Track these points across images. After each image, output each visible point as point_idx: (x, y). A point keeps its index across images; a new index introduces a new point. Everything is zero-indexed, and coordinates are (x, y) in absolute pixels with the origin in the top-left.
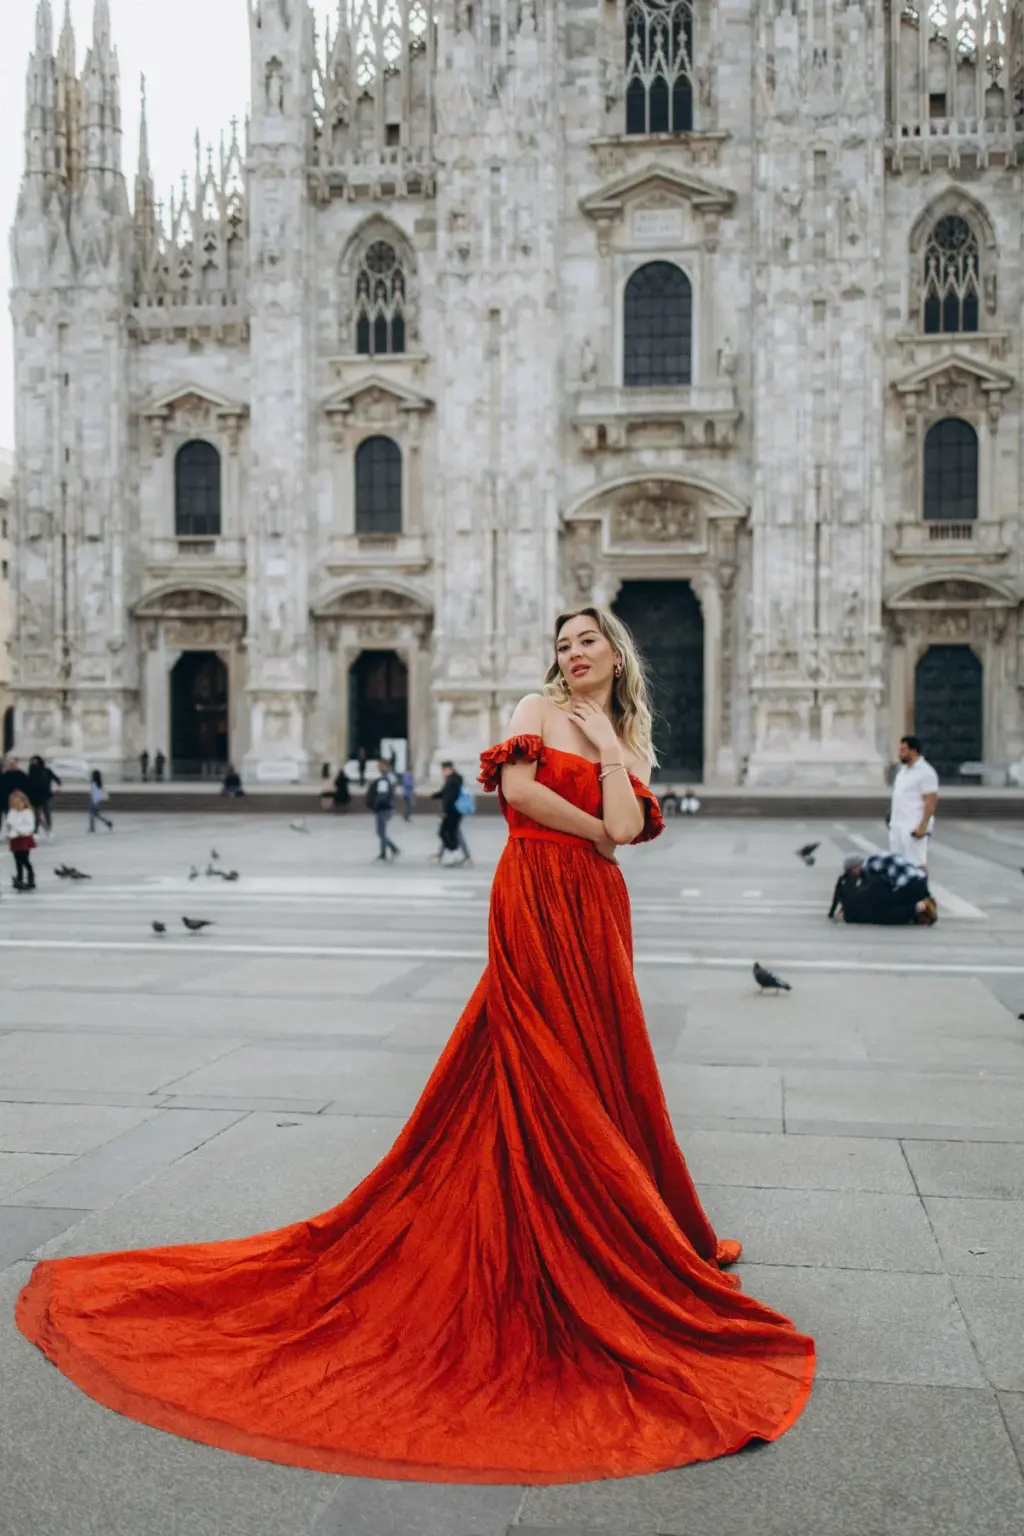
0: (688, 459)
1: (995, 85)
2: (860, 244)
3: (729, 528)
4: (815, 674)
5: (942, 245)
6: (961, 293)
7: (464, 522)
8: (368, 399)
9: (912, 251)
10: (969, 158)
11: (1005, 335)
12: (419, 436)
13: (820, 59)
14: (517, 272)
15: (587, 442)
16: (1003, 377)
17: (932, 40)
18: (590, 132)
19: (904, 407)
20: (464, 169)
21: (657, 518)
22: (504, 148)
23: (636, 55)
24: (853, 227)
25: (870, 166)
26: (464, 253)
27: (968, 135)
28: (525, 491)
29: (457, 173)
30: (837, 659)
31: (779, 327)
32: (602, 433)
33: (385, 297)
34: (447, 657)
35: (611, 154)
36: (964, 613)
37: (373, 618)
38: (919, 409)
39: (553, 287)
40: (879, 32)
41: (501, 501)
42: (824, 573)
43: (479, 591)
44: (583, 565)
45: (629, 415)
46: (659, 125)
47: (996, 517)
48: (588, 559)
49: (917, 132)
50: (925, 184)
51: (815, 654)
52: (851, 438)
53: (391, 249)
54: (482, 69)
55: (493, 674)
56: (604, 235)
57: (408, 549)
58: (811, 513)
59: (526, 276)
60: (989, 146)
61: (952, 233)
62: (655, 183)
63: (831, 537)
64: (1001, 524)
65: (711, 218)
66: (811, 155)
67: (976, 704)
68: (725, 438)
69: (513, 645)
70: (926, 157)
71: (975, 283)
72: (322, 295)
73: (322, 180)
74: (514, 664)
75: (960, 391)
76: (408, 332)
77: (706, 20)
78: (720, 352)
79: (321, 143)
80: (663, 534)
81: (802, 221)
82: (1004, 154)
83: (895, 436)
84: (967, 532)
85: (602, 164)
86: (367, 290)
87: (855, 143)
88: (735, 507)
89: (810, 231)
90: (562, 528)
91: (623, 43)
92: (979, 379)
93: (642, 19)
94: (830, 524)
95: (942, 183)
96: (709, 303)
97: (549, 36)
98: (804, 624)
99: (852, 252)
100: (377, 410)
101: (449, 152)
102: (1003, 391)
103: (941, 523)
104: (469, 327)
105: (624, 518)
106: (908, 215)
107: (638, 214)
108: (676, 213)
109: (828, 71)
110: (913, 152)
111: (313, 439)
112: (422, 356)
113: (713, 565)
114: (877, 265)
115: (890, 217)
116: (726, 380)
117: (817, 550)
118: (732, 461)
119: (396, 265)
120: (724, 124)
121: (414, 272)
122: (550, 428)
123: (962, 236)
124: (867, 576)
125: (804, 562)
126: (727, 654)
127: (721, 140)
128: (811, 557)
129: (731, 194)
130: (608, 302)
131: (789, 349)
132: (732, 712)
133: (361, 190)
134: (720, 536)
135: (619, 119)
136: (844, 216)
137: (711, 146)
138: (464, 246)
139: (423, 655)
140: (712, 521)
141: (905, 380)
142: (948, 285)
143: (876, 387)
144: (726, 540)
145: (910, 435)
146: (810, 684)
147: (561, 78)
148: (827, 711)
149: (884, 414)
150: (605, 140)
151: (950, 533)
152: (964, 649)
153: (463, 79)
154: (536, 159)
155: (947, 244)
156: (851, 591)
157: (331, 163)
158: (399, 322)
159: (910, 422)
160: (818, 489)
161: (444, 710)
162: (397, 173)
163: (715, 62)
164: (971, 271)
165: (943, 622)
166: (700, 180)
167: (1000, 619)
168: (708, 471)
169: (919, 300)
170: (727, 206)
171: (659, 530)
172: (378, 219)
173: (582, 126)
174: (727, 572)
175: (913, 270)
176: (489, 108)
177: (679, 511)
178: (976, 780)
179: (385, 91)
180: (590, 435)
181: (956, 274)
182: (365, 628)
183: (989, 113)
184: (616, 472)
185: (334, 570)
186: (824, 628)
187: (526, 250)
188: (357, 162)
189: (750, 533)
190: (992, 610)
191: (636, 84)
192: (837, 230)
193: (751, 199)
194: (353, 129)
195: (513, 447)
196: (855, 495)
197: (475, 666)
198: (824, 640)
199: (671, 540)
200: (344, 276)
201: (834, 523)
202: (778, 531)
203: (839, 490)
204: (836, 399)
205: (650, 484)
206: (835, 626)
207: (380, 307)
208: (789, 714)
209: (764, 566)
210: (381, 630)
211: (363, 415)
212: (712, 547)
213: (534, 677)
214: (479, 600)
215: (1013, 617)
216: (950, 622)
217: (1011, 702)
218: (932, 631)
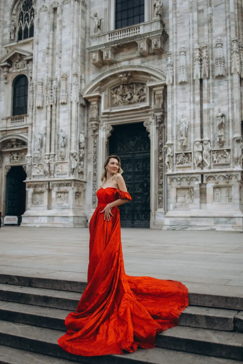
0: (143, 62)
3: (160, 92)
4: (202, 164)
8: (17, 60)
15: (94, 60)
21: (128, 93)
28: (63, 85)
30: (215, 155)
32: (102, 56)
33: (28, 20)
37: (14, 152)
41: (54, 91)
42: (205, 106)
45: (113, 43)
48: (96, 116)
51: (202, 152)
52: (219, 30)
53: (31, 1)
55: (50, 174)
57: (27, 120)
58: (197, 75)
63: (209, 85)
68: (156, 45)
72: (4, 23)
74: (58, 168)
78: (155, 6)
80: (131, 100)
86: (22, 19)
88: (161, 80)
90: (83, 102)
94: (208, 79)
98: (194, 137)
100: (19, 64)
113: (153, 112)
116: (158, 18)
117: (201, 96)
119: (32, 6)
124: (230, 105)
125: (194, 102)
126: (160, 159)
128: (198, 99)
132: (164, 189)
134: (156, 96)
140: (151, 88)
144: (159, 98)
146: (199, 170)
148: (210, 186)
156: (220, 114)
158: (32, 27)
160: (201, 60)
161: (30, 191)
174: (159, 114)
180: (95, 56)
182: (11, 157)
186: (206, 138)
195: (60, 67)
196: (222, 60)
197: (42, 170)
198: (206, 144)
199: (135, 103)
200: (14, 15)
201: (211, 77)
202: (179, 87)
203: (212, 59)
204: (210, 12)
205: (121, 76)
206: (212, 136)
207: (26, 24)
208: (188, 189)
209: (173, 107)
210: (17, 157)
211: (15, 67)
212: (153, 103)
213: (66, 174)
214: (44, 139)
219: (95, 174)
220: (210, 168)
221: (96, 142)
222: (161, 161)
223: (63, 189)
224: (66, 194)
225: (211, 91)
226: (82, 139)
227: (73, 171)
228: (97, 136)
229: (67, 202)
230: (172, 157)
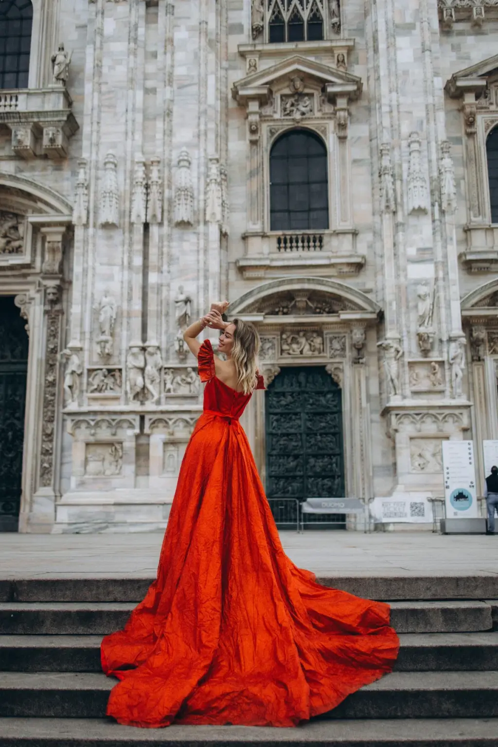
0: (19, 168)
3: (55, 237)
4: (142, 394)
6: (305, 15)
11: (351, 43)
16: (350, 80)
19: (246, 116)
30: (169, 378)
31: (109, 25)
36: (317, 330)
38: (263, 118)
42: (153, 278)
47: (347, 226)
51: (142, 370)
52: (184, 135)
58: (139, 213)
63: (161, 238)
64: (355, 234)
67: (337, 434)
68: (52, 140)
71: (320, 5)
75: (306, 99)
83: (238, 146)
84: (319, 242)
88: (60, 213)
92: (325, 84)
94: (160, 224)
98: (129, 337)
102: (351, 97)
103: (289, 233)
113: (39, 278)
116: (60, 85)
117: (146, 256)
118: (66, 172)
124: (201, 282)
125: (130, 267)
126: (50, 379)
128: (138, 261)
131: (119, 47)
132: (56, 444)
134: (47, 244)
140: (36, 228)
141: (245, 84)
142: (292, 8)
144: (53, 251)
145: (254, 143)
146: (135, 406)
148: (157, 439)
151: (300, 243)
152: (320, 370)
156: (182, 297)
159: (253, 132)
160: (147, 187)
165: (295, 340)
167: (358, 334)
169: (263, 19)
174: (52, 283)
177: (10, 223)
186: (152, 342)
190: (347, 323)
196: (187, 193)
198: (152, 354)
201: (166, 223)
202: (101, 232)
203: (170, 187)
204: (168, 96)
206: (164, 338)
208: (110, 444)
209: (85, 271)
212: (38, 259)
215: (373, 334)
216: (303, 340)
217: (377, 432)
218: (282, 351)
220: (158, 402)
222: (52, 384)
225: (165, 250)
230: (80, 375)
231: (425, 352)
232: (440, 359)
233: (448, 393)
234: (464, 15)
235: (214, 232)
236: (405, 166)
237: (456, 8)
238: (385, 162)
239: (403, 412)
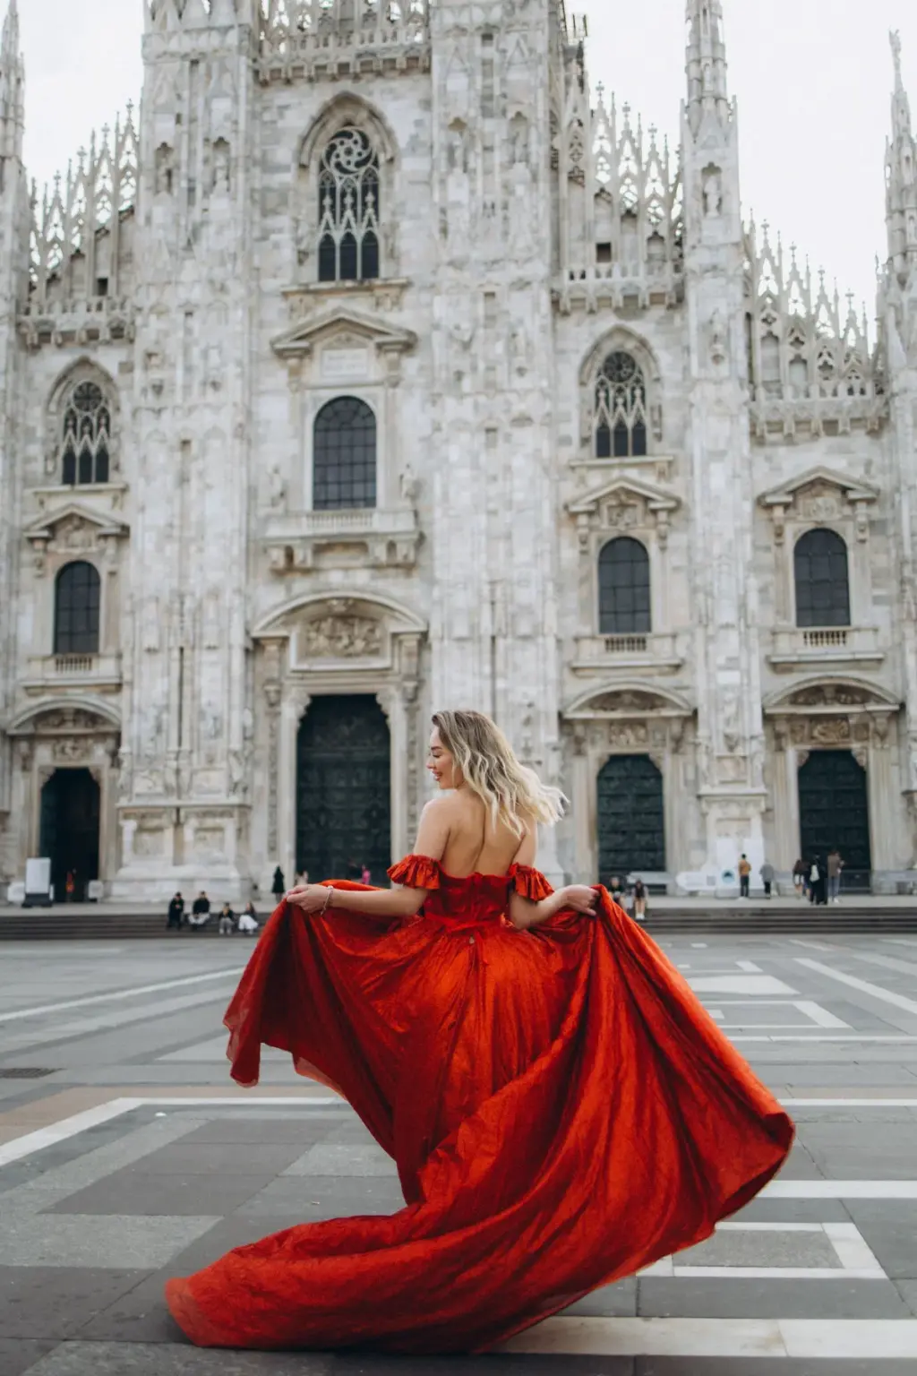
0: (373, 578)
1: (656, 233)
2: (528, 376)
3: (411, 643)
5: (611, 378)
6: (630, 422)
7: (151, 640)
8: (70, 527)
9: (583, 384)
10: (631, 299)
11: (671, 458)
12: (117, 559)
13: (489, 211)
14: (207, 405)
15: (275, 562)
16: (668, 497)
17: (597, 196)
18: (284, 281)
19: (577, 527)
20: (160, 314)
21: (344, 634)
22: (198, 294)
23: (328, 215)
24: (520, 361)
25: (536, 307)
26: (158, 389)
27: (630, 278)
28: (210, 610)
29: (153, 318)
31: (454, 453)
32: (290, 555)
33: (91, 433)
34: (132, 773)
35: (301, 301)
36: (642, 723)
37: (66, 737)
38: (591, 529)
39: (240, 419)
40: (544, 186)
41: (188, 619)
42: (500, 684)
43: (167, 707)
44: (270, 681)
45: (315, 537)
46: (348, 273)
47: (668, 630)
48: (275, 675)
49: (583, 276)
50: (593, 323)
52: (523, 554)
53: (97, 389)
54: (178, 225)
55: (179, 791)
56: (295, 372)
57: (103, 669)
58: (486, 628)
59: (217, 409)
60: (649, 287)
61: (620, 367)
62: (341, 325)
63: (506, 649)
64: (674, 636)
65: (394, 356)
66: (481, 296)
67: (659, 813)
68: (406, 557)
69: (198, 760)
70: (591, 299)
71: (643, 412)
72: (30, 432)
73: (31, 326)
74: (199, 779)
75: (630, 510)
76: (111, 464)
77: (390, 183)
78: (402, 477)
79: (35, 295)
80: (351, 650)
81: (474, 356)
82: (663, 295)
83: (570, 554)
84: (642, 643)
85: (292, 310)
86: (74, 427)
87: (522, 284)
88: (416, 623)
89: (481, 366)
90: (250, 645)
91: (316, 204)
92: (647, 499)
93: (333, 183)
94: (505, 637)
95: (608, 322)
96: (392, 432)
97: (240, 196)
99: (519, 383)
100: (78, 536)
101: (146, 299)
102: (671, 511)
103: (616, 636)
104: (163, 459)
105: (313, 635)
106: (577, 351)
107: (328, 353)
108: (362, 352)
109: (497, 220)
110: (579, 294)
111: (15, 566)
112: (121, 486)
113: (398, 679)
114: (545, 395)
115: (559, 353)
116: (407, 503)
117: (493, 665)
118: (416, 579)
119: (102, 404)
120: (406, 272)
121: (118, 409)
122: (237, 549)
123: (629, 370)
124: (542, 688)
125: (481, 674)
126: (412, 766)
127: (404, 287)
128: (487, 669)
129: (411, 334)
130: (299, 434)
131: (464, 473)
133: (68, 337)
134: (404, 649)
135: (311, 269)
136: (512, 352)
137: (394, 292)
138: (157, 383)
139: (114, 772)
140: (395, 635)
141: (575, 502)
142: (617, 415)
143: (547, 508)
144: (409, 654)
145: (583, 553)
147: (257, 233)
149: (558, 534)
150: (295, 288)
151: (626, 645)
152: (643, 759)
153: (161, 233)
154: (225, 304)
155: (616, 377)
156: (526, 701)
157: (40, 312)
158: (103, 456)
159: (584, 542)
160: (493, 603)
161: (130, 826)
162: (101, 320)
163: (398, 218)
164: (638, 401)
165: (622, 732)
166: (381, 322)
167: (676, 728)
168: (391, 589)
169: (590, 428)
170: (408, 345)
171: (346, 647)
172: (84, 363)
173: (275, 276)
174: (411, 685)
175: (583, 401)
176: (184, 259)
177: (367, 627)
178: (660, 890)
179: (96, 250)
180: (278, 556)
181: (625, 405)
182: (58, 748)
183: (650, 257)
184: (303, 590)
185: (31, 691)
187: (215, 385)
188: (64, 311)
189: (430, 647)
190: (668, 719)
191: (328, 240)
192: (506, 365)
193: (429, 338)
194: (65, 283)
195: (201, 568)
196: (528, 610)
197: (160, 782)
199: (357, 655)
200: (52, 414)
201: (510, 636)
202: (455, 645)
203: (513, 604)
204: (509, 519)
205: (335, 602)
207: (86, 442)
209: (442, 678)
210: (74, 749)
211: (63, 542)
213: (218, 792)
214: (165, 716)
215: (689, 726)
216: (628, 732)
217: (692, 811)
218: (611, 742)
219: (273, 792)
221: (274, 725)
222: (414, 772)
223: (210, 822)
224: (218, 835)
225: (510, 658)
226: (249, 722)
227: (234, 788)
228: (278, 714)
229: (222, 849)
231: (731, 748)
232: (742, 754)
233: (749, 782)
234: (776, 427)
235: (551, 642)
236: (716, 584)
237: (769, 423)
238: (699, 581)
239: (711, 799)
